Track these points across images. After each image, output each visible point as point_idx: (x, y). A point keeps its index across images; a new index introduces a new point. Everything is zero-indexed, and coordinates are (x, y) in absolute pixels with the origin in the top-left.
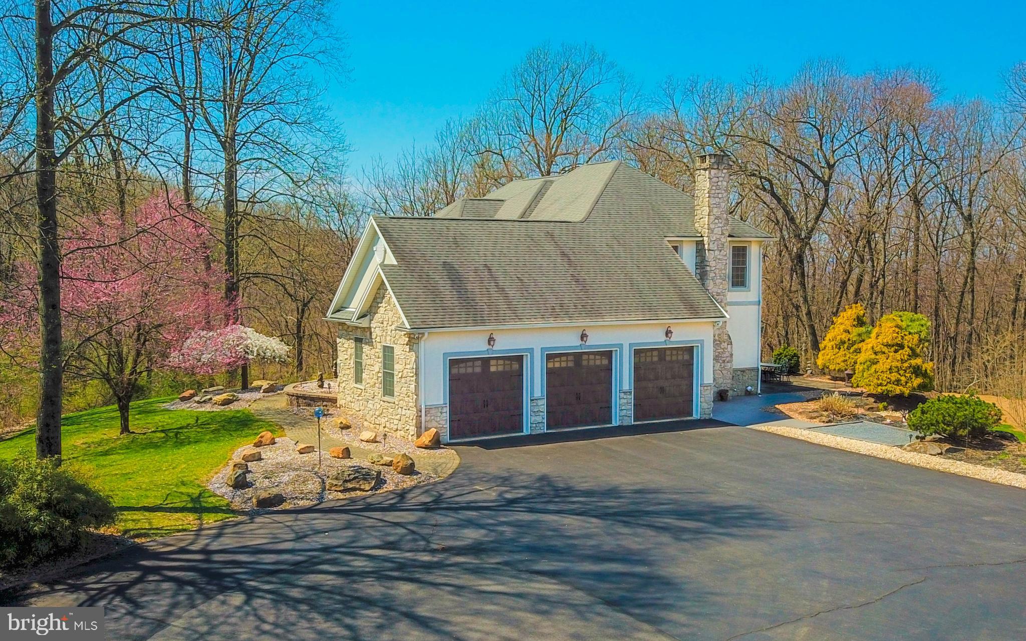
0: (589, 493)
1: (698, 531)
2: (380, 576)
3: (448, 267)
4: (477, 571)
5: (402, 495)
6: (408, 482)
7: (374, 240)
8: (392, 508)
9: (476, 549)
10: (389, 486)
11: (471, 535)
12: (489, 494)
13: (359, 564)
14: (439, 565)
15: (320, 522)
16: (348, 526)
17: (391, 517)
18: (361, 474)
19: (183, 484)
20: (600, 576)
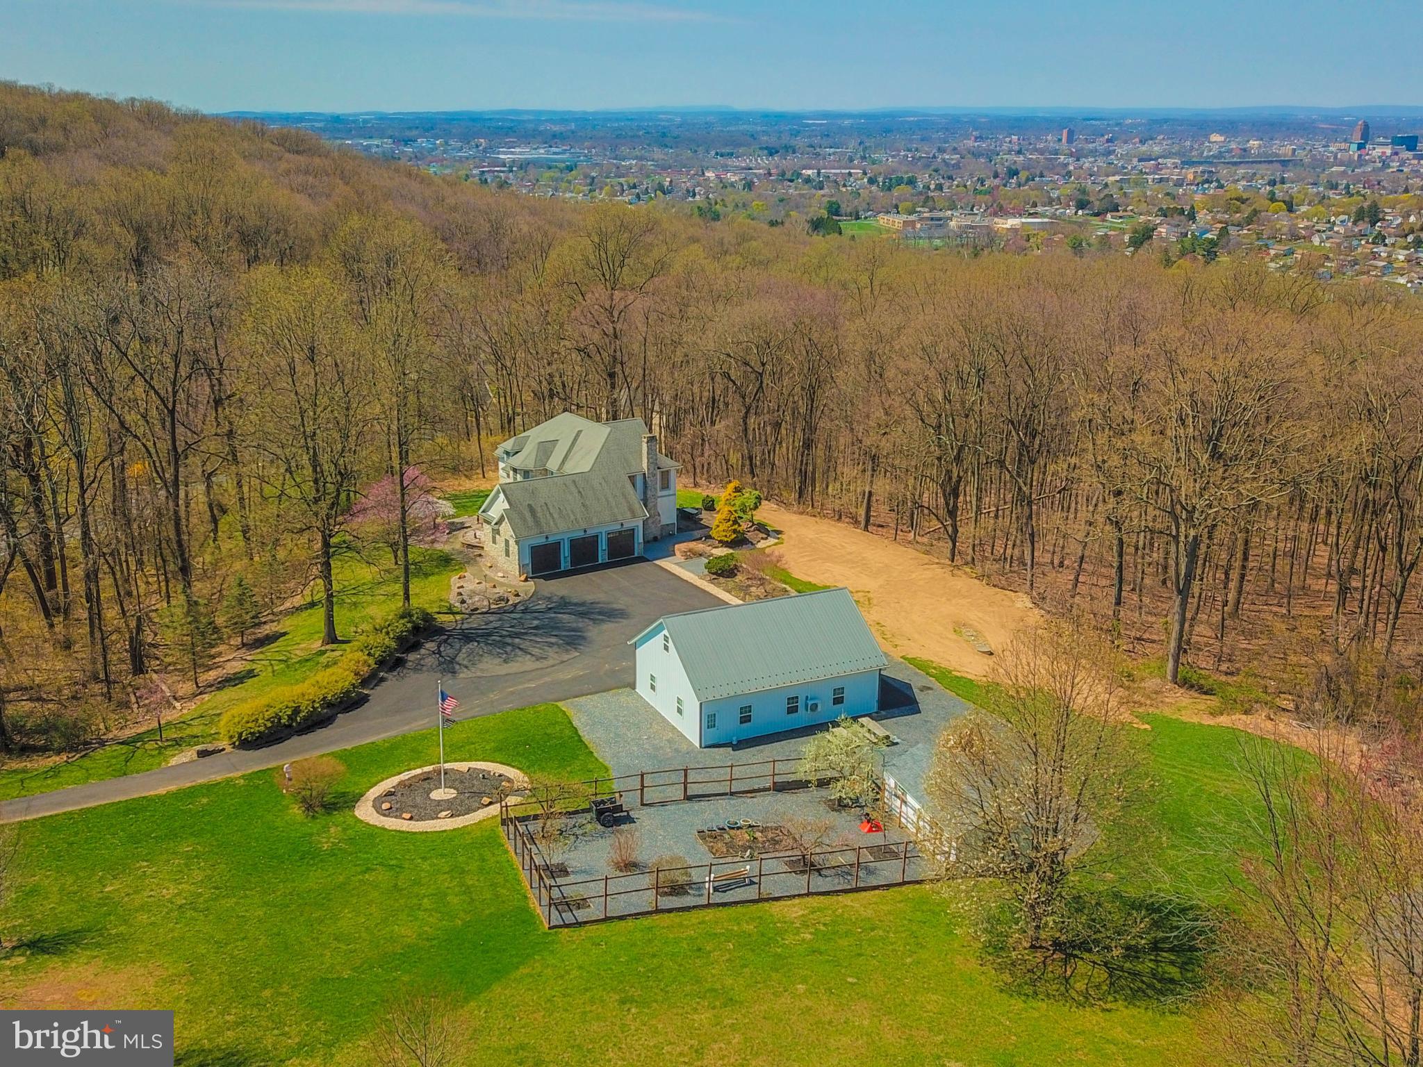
0: (576, 604)
1: (602, 620)
2: (510, 636)
3: (529, 506)
4: (535, 635)
5: (515, 605)
6: (517, 600)
7: (498, 492)
8: (512, 612)
9: (536, 628)
10: (510, 603)
11: (536, 623)
12: (542, 605)
13: (504, 633)
14: (526, 633)
15: (492, 618)
16: (500, 620)
17: (513, 615)
18: (501, 599)
19: (441, 600)
20: (567, 636)
